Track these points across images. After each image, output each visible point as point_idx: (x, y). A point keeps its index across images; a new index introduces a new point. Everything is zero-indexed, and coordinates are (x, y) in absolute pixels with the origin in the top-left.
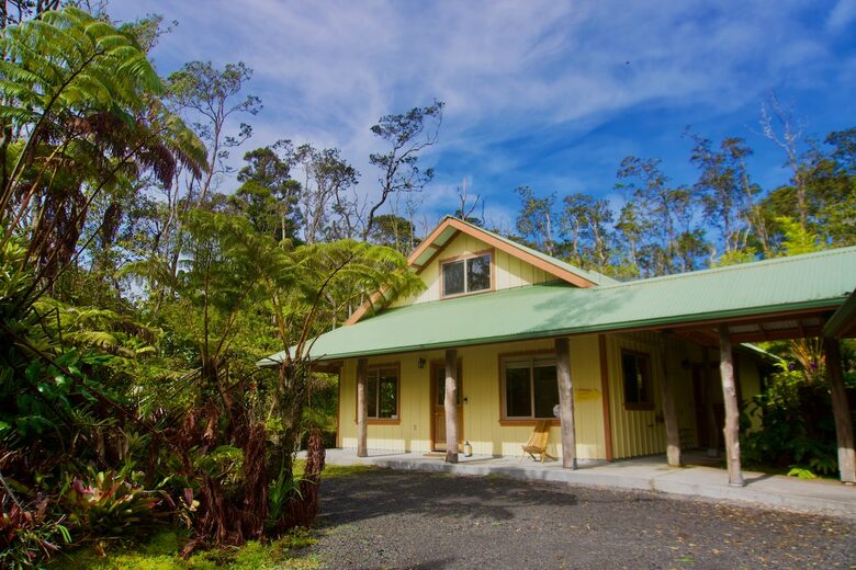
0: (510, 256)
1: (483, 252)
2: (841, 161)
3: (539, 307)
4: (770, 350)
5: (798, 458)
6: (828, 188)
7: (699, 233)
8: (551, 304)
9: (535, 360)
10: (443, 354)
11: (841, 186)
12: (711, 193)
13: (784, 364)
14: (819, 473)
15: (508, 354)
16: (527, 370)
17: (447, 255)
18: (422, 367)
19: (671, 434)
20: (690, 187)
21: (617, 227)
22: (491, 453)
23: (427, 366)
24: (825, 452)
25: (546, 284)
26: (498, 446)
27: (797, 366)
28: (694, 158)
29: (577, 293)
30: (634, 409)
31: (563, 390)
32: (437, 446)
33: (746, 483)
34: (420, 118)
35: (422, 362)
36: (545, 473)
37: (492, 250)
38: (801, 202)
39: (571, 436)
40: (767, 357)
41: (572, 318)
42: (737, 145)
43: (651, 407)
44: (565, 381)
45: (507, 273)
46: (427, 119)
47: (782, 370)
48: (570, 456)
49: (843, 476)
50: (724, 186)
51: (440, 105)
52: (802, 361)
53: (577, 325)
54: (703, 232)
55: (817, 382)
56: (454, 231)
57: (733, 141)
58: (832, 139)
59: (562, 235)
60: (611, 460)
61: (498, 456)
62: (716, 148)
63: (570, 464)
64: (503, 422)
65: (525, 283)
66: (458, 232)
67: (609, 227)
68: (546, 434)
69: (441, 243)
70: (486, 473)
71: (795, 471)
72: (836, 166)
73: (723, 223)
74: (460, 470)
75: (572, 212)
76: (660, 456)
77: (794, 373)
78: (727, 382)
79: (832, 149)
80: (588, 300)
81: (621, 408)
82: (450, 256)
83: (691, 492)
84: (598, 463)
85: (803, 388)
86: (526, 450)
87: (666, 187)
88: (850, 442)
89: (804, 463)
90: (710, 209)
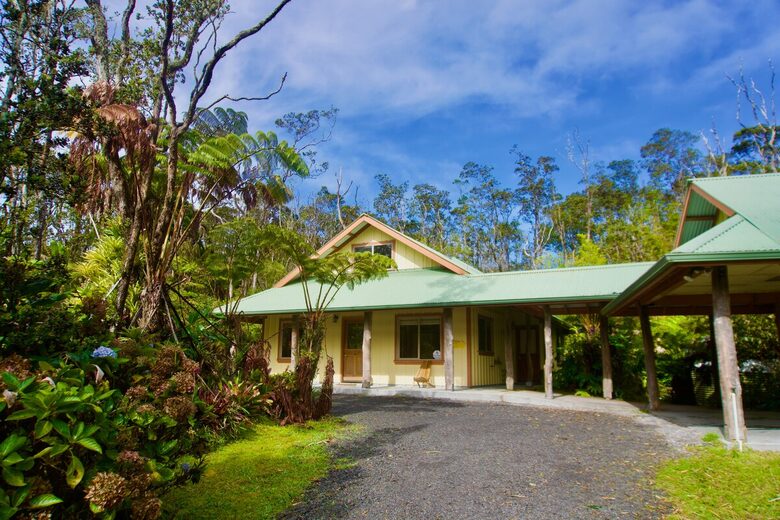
0: (406, 247)
1: (387, 242)
2: (617, 183)
3: (432, 285)
4: (567, 320)
5: (581, 385)
6: (607, 202)
7: (515, 224)
8: (438, 283)
9: (422, 320)
10: (363, 314)
11: (615, 201)
12: (528, 197)
13: (575, 329)
14: (593, 394)
15: (403, 315)
16: (417, 327)
17: (359, 241)
18: (335, 322)
19: (510, 369)
20: (513, 190)
21: (452, 213)
22: (387, 383)
23: (340, 320)
24: (595, 381)
25: (432, 269)
26: (392, 379)
27: (583, 330)
28: (518, 170)
29: (456, 277)
30: (484, 354)
31: (448, 341)
32: (345, 379)
33: (554, 397)
34: (317, 119)
35: (336, 318)
36: (434, 393)
37: (394, 241)
38: (589, 211)
39: (451, 370)
40: (565, 325)
41: (458, 295)
42: (548, 163)
43: (492, 354)
44: (449, 336)
45: (404, 259)
46: (323, 121)
47: (574, 332)
48: (450, 382)
49: (605, 396)
50: (536, 192)
51: (336, 110)
52: (586, 327)
53: (461, 300)
54: (518, 224)
55: (593, 341)
56: (364, 224)
57: (546, 160)
58: (613, 166)
59: (410, 216)
60: (471, 387)
61: (391, 385)
62: (533, 163)
63: (450, 387)
64: (397, 362)
65: (417, 267)
66: (368, 225)
67: (446, 213)
68: (429, 370)
69: (354, 232)
70: (394, 394)
71: (579, 392)
72: (614, 186)
73: (533, 220)
74: (373, 392)
75: (420, 198)
76: (502, 385)
77: (581, 335)
78: (548, 339)
79: (613, 173)
80: (465, 283)
81: (477, 354)
82: (362, 242)
83: (524, 402)
84: (463, 388)
85: (585, 345)
86: (415, 380)
87: (495, 189)
88: (610, 375)
89: (584, 388)
90: (525, 209)
